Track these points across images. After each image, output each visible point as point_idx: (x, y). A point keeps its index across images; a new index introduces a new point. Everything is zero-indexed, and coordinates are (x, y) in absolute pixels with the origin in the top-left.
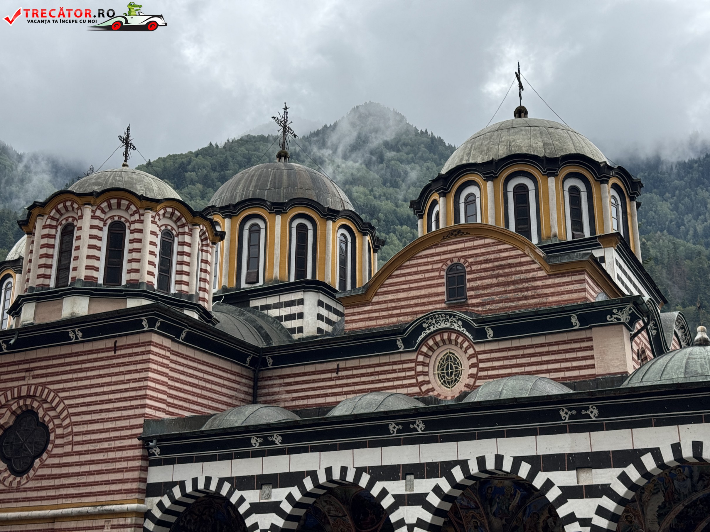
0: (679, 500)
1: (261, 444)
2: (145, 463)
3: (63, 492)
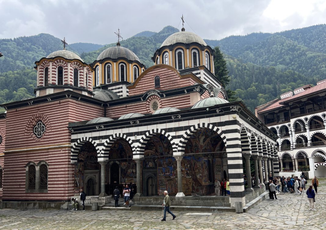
0: (208, 137)
1: (99, 128)
2: (70, 134)
3: (50, 142)
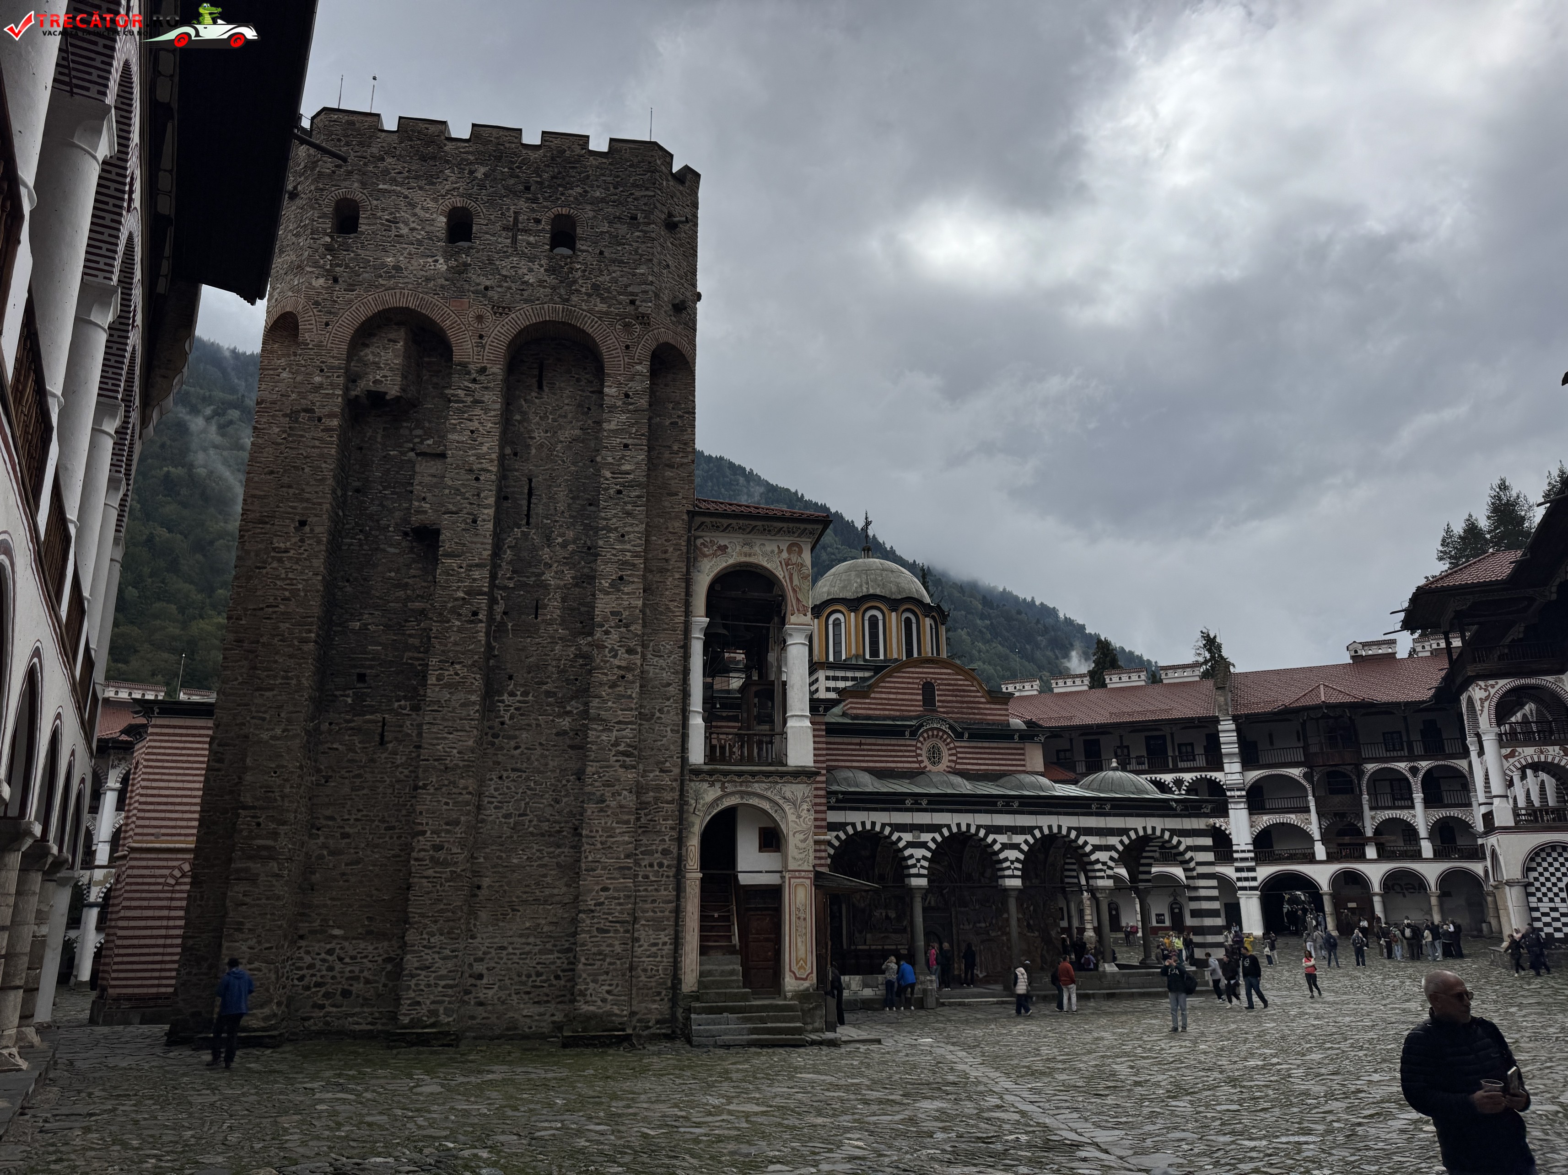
1: (912, 804)
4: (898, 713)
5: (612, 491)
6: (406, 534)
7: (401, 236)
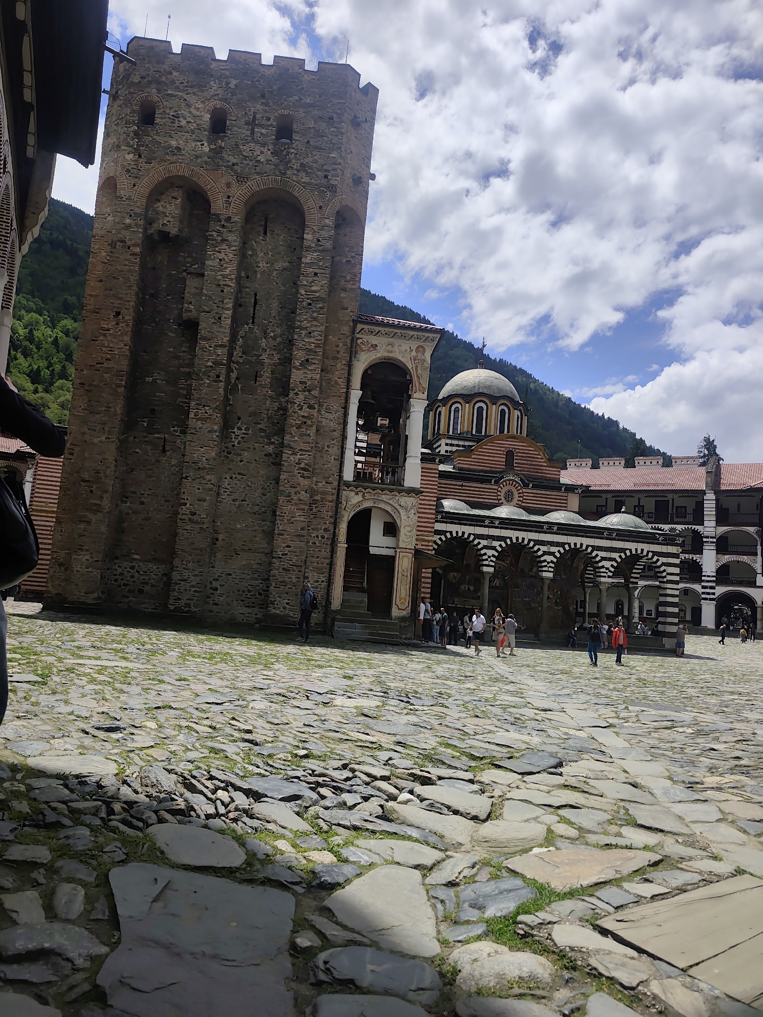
2: (434, 521)
4: (488, 469)
5: (305, 303)
6: (180, 325)
7: (181, 127)
